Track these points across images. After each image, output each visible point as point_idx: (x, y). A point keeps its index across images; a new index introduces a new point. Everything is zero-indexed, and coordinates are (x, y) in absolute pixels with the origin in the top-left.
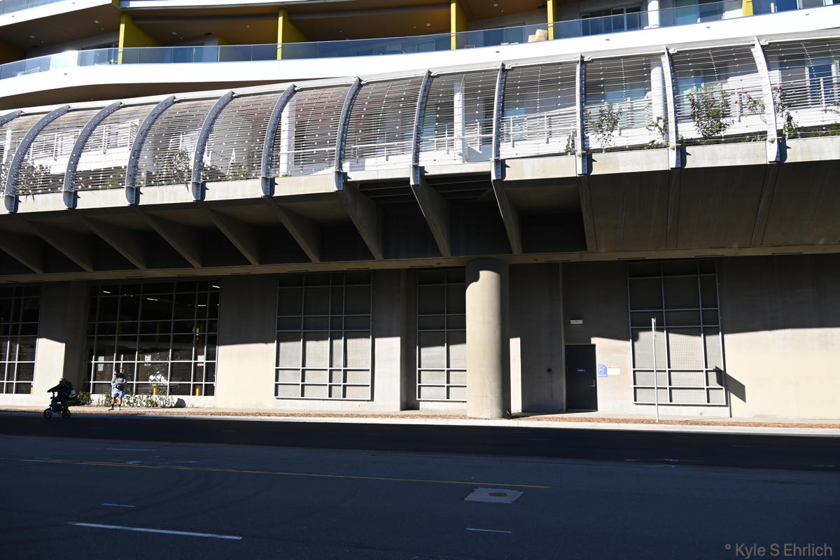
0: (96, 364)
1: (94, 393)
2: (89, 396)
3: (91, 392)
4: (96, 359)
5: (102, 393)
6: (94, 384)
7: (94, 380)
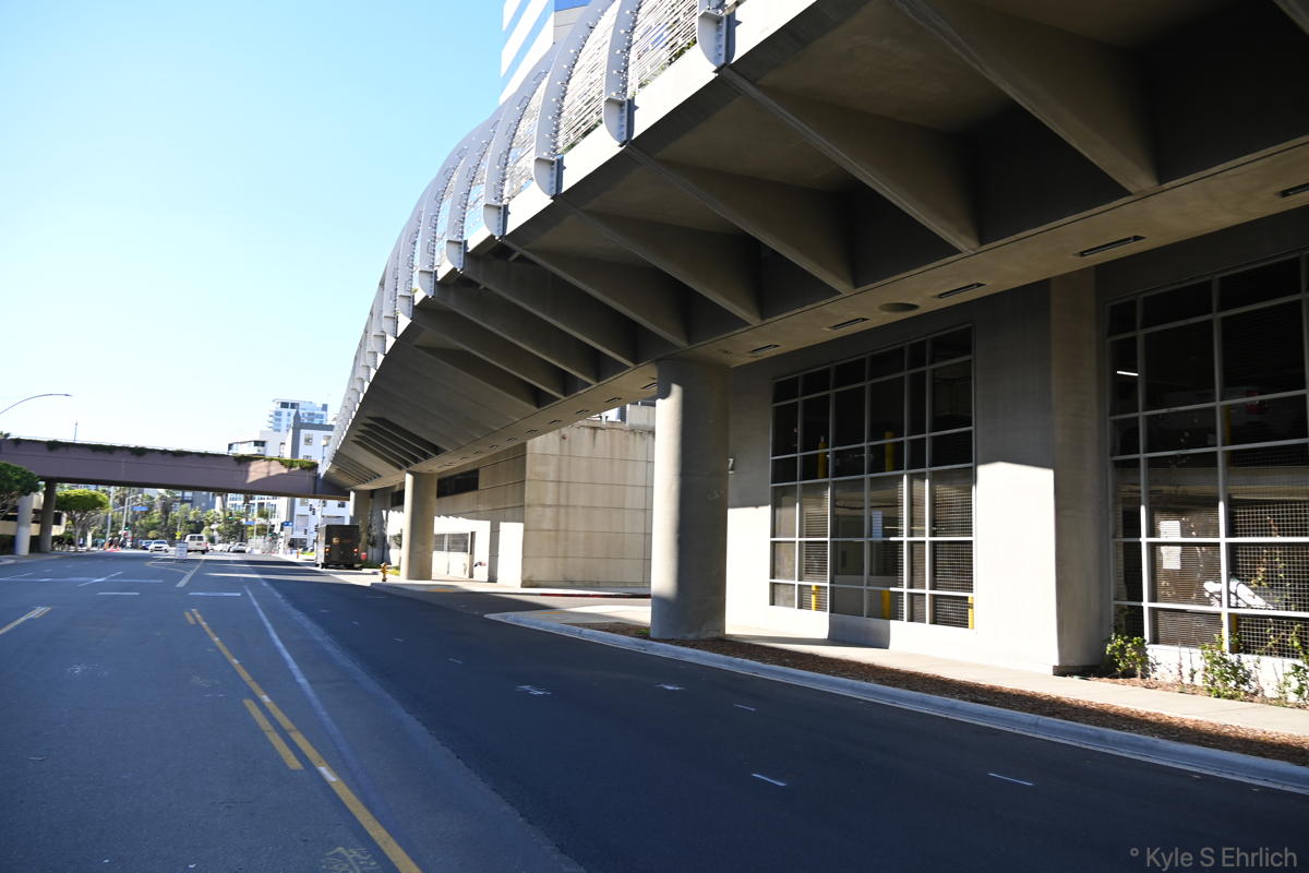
0: (1153, 547)
1: (1155, 640)
2: (1141, 648)
3: (1147, 636)
4: (1153, 532)
5: (1187, 642)
6: (1154, 611)
7: (1153, 598)
